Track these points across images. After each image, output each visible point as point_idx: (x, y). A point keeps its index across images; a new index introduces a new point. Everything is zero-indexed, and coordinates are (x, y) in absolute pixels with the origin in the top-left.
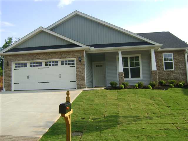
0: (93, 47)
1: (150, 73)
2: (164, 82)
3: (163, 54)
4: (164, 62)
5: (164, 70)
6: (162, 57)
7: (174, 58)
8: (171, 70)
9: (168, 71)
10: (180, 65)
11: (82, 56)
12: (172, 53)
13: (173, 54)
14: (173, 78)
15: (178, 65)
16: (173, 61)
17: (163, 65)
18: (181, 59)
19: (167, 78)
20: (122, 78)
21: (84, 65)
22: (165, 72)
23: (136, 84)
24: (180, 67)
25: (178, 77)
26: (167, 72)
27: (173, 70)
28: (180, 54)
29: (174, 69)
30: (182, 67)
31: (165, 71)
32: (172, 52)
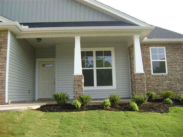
0: (28, 26)
1: (129, 79)
2: (154, 94)
3: (150, 48)
4: (152, 61)
5: (152, 73)
6: (149, 52)
7: (168, 55)
8: (162, 75)
9: (158, 76)
10: (176, 66)
11: (3, 40)
12: (164, 48)
13: (166, 49)
14: (166, 87)
15: (174, 66)
16: (165, 60)
17: (150, 65)
18: (179, 58)
19: (156, 88)
20: (79, 85)
21: (6, 58)
22: (154, 78)
23: (106, 100)
24: (177, 69)
25: (174, 86)
26: (157, 78)
27: (165, 75)
28: (176, 49)
29: (167, 73)
30: (180, 69)
31: (153, 76)
32: (164, 46)
